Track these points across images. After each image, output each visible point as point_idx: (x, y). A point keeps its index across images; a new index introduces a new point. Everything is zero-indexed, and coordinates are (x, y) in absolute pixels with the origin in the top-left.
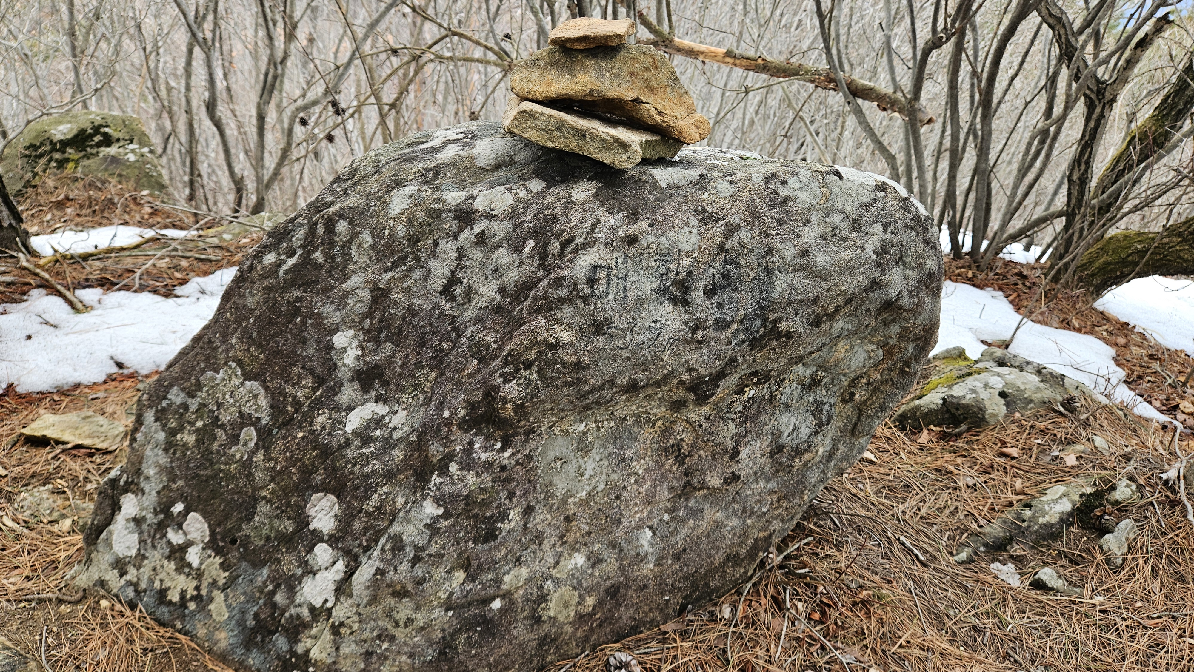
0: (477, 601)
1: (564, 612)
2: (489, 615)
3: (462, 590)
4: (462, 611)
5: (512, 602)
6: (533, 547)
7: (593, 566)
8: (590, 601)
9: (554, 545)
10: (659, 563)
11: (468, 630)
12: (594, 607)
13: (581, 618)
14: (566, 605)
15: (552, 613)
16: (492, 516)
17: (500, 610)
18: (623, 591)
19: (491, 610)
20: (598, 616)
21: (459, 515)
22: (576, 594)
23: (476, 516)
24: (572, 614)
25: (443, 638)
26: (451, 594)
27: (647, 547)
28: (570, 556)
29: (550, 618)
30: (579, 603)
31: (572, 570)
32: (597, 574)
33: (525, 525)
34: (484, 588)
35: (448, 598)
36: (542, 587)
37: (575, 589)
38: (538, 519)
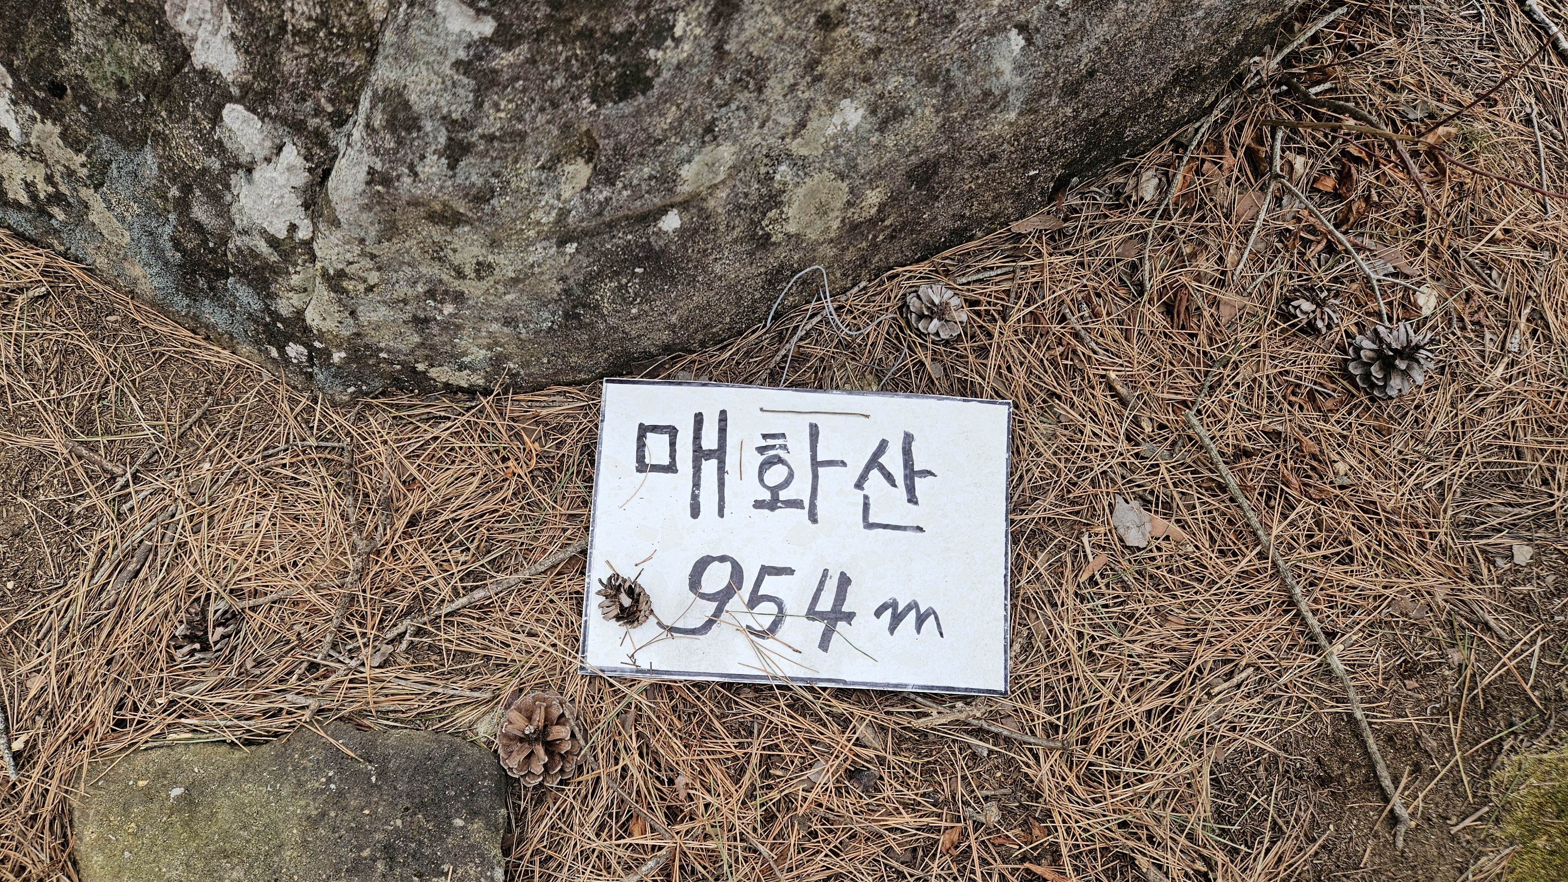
0: (627, 218)
1: (819, 224)
2: (658, 244)
3: (586, 203)
4: (596, 241)
5: (706, 215)
6: (744, 97)
7: (882, 128)
8: (873, 197)
9: (793, 88)
10: (1030, 108)
11: (616, 273)
12: (882, 207)
13: (853, 229)
14: (823, 210)
15: (792, 228)
16: (631, 30)
17: (681, 232)
18: (943, 171)
19: (659, 233)
20: (887, 223)
21: (540, 34)
22: (844, 186)
23: (586, 34)
24: (835, 224)
25: (567, 292)
26: (563, 214)
27: (1009, 76)
28: (832, 107)
29: (789, 236)
30: (849, 204)
31: (834, 137)
32: (890, 143)
33: (719, 47)
34: (636, 195)
35: (558, 222)
36: (769, 178)
37: (842, 177)
38: (751, 28)
